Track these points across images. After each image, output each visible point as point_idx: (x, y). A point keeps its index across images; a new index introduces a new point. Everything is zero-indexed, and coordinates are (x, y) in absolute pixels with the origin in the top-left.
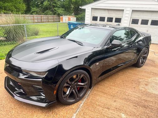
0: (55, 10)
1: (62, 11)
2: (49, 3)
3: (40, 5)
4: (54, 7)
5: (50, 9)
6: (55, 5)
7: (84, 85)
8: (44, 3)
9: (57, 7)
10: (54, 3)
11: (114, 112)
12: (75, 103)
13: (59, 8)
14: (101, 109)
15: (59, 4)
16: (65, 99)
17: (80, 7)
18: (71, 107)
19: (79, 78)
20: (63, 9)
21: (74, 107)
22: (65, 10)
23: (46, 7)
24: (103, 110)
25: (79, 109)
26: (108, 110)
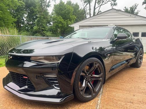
0: (44, 33)
1: (50, 34)
2: (39, 27)
3: (29, 30)
4: (43, 30)
5: (39, 32)
6: (44, 29)
7: (99, 78)
8: (34, 28)
9: (45, 30)
10: (43, 27)
11: (140, 106)
12: (92, 99)
13: (47, 31)
14: (123, 104)
15: (47, 28)
16: (81, 93)
17: (69, 26)
18: (88, 104)
19: (94, 67)
20: (51, 32)
21: (91, 104)
22: (53, 33)
23: (36, 31)
24: (126, 104)
25: (98, 106)
26: (132, 104)
